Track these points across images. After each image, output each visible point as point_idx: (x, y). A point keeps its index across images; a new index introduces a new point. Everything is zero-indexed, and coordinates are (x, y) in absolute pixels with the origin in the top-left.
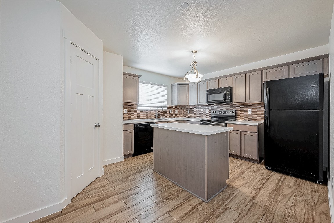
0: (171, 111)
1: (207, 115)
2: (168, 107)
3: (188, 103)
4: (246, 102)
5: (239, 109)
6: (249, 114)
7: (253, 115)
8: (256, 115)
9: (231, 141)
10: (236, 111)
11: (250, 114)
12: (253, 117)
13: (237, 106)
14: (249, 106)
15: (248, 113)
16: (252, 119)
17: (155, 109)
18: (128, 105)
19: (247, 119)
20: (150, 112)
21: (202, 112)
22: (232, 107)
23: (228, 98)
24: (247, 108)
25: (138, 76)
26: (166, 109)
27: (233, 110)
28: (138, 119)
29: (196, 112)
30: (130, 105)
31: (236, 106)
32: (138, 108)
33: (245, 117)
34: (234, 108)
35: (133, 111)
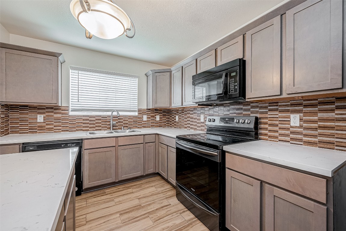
0: (145, 118)
1: (202, 124)
2: (140, 111)
3: (170, 104)
4: (281, 94)
5: (266, 113)
6: (292, 127)
7: (305, 129)
8: (316, 129)
9: (235, 201)
10: (257, 119)
11: (296, 127)
12: (305, 135)
13: (261, 108)
14: (292, 105)
15: (289, 124)
16: (300, 140)
17: (109, 113)
18: (47, 108)
19: (288, 139)
20: (100, 120)
21: (195, 119)
22: (249, 110)
23: (234, 86)
24: (288, 111)
25: (55, 55)
26: (136, 114)
27: (251, 115)
28: (70, 131)
29: (186, 118)
30: (52, 108)
31: (257, 107)
32: (71, 113)
33: (281, 135)
34: (252, 112)
35: (58, 119)
